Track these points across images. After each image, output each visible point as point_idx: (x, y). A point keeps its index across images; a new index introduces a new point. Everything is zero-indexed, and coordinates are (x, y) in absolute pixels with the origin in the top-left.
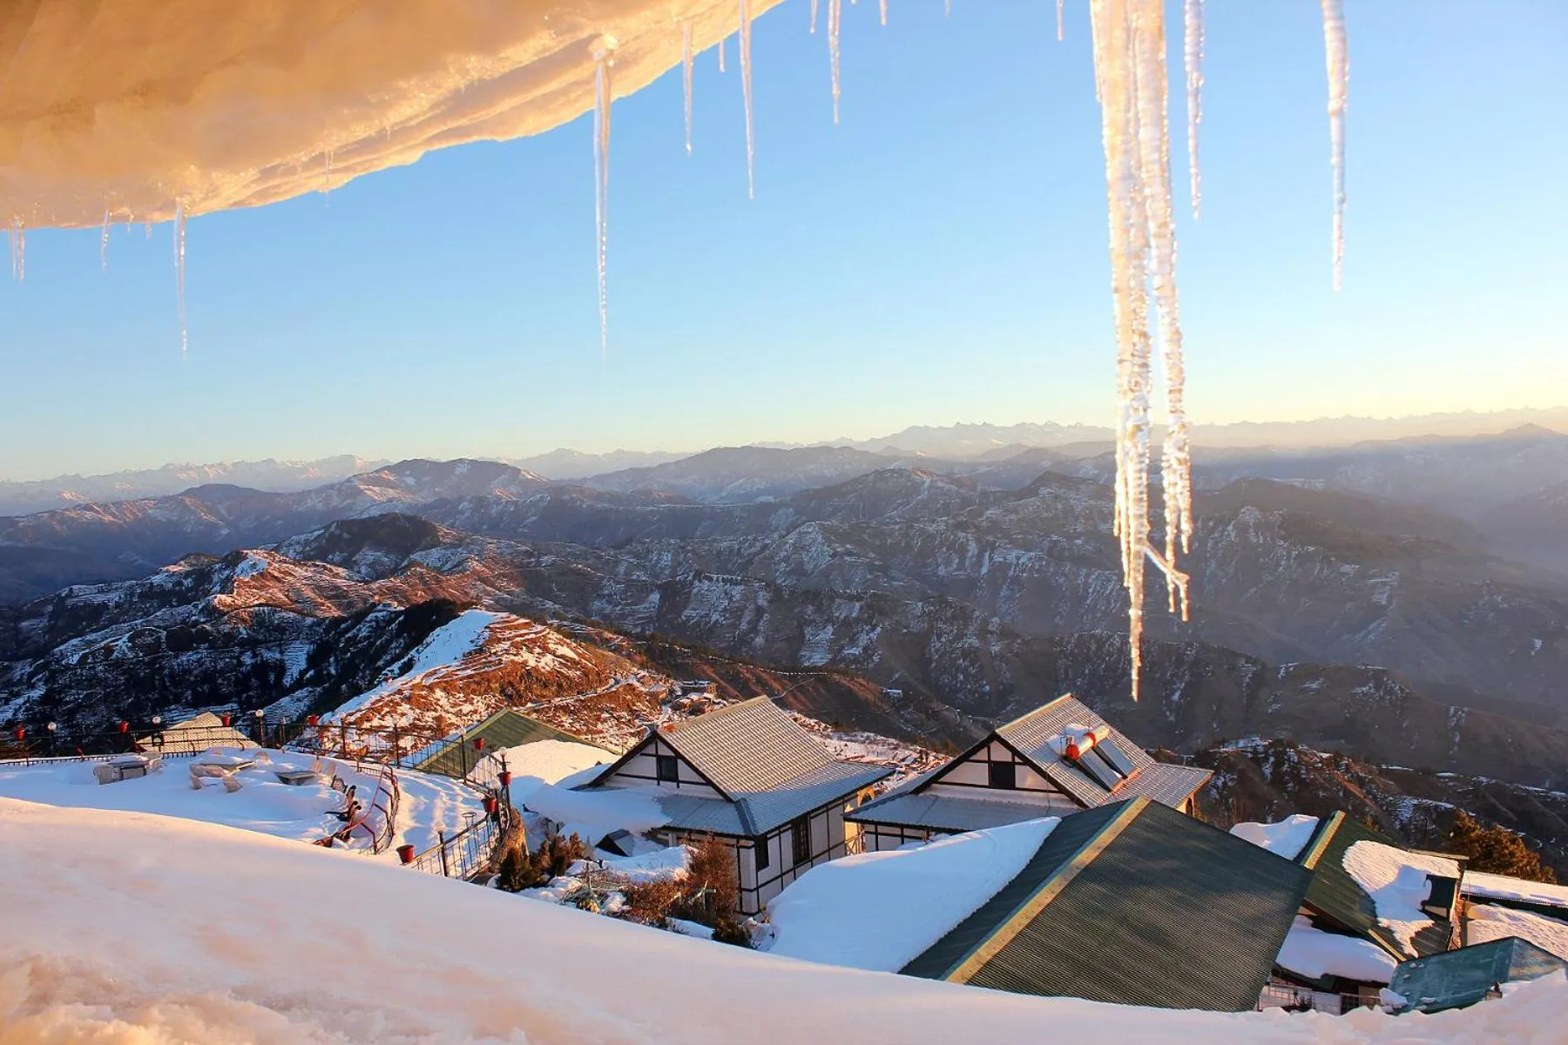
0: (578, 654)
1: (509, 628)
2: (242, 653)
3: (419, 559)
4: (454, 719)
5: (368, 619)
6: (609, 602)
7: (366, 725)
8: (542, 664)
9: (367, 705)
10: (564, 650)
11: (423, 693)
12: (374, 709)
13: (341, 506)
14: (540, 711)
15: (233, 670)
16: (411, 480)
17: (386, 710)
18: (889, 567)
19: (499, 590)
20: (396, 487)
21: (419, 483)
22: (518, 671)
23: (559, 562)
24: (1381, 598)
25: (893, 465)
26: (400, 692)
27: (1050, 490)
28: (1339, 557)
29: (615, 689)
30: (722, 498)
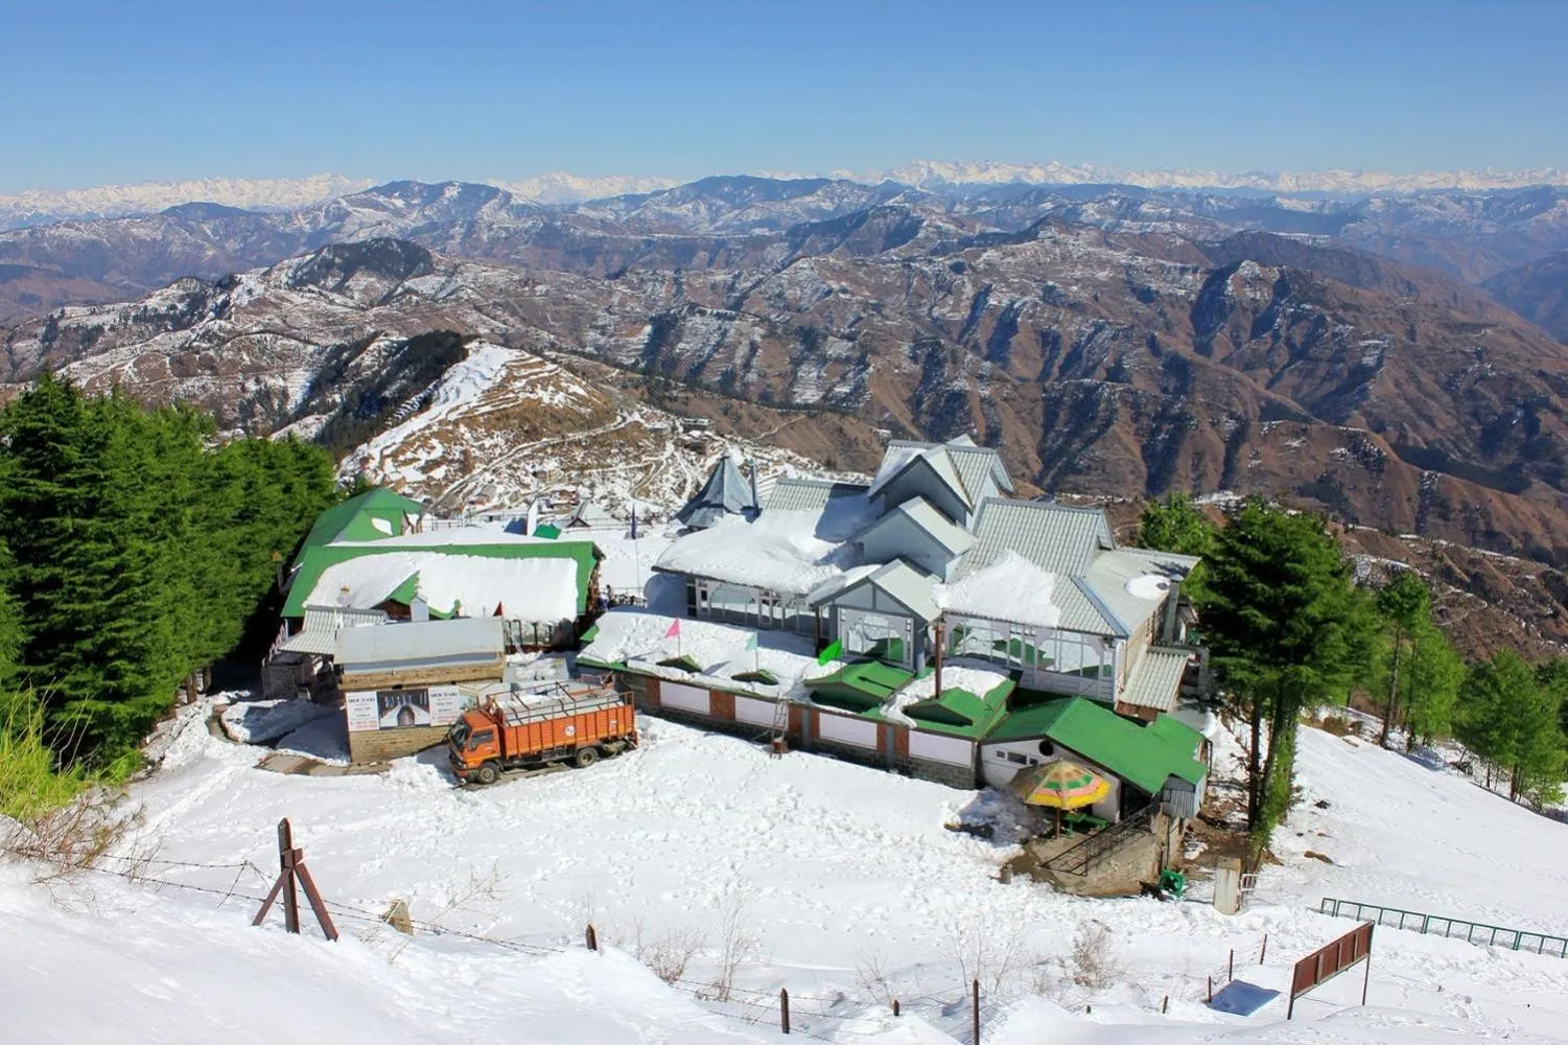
0: (588, 392)
1: (523, 366)
2: (247, 379)
3: (413, 286)
4: (478, 453)
5: (371, 348)
6: (603, 334)
7: (401, 458)
8: (556, 401)
9: (399, 439)
10: (575, 388)
11: (450, 427)
12: (407, 444)
13: (329, 228)
14: (553, 446)
15: (238, 396)
16: (400, 203)
17: (418, 443)
18: (883, 306)
19: (494, 318)
20: (385, 209)
21: (409, 205)
22: (534, 407)
23: (553, 291)
24: (1369, 360)
25: (893, 200)
26: (429, 427)
27: (1049, 234)
28: (1334, 316)
29: (622, 425)
30: (716, 229)
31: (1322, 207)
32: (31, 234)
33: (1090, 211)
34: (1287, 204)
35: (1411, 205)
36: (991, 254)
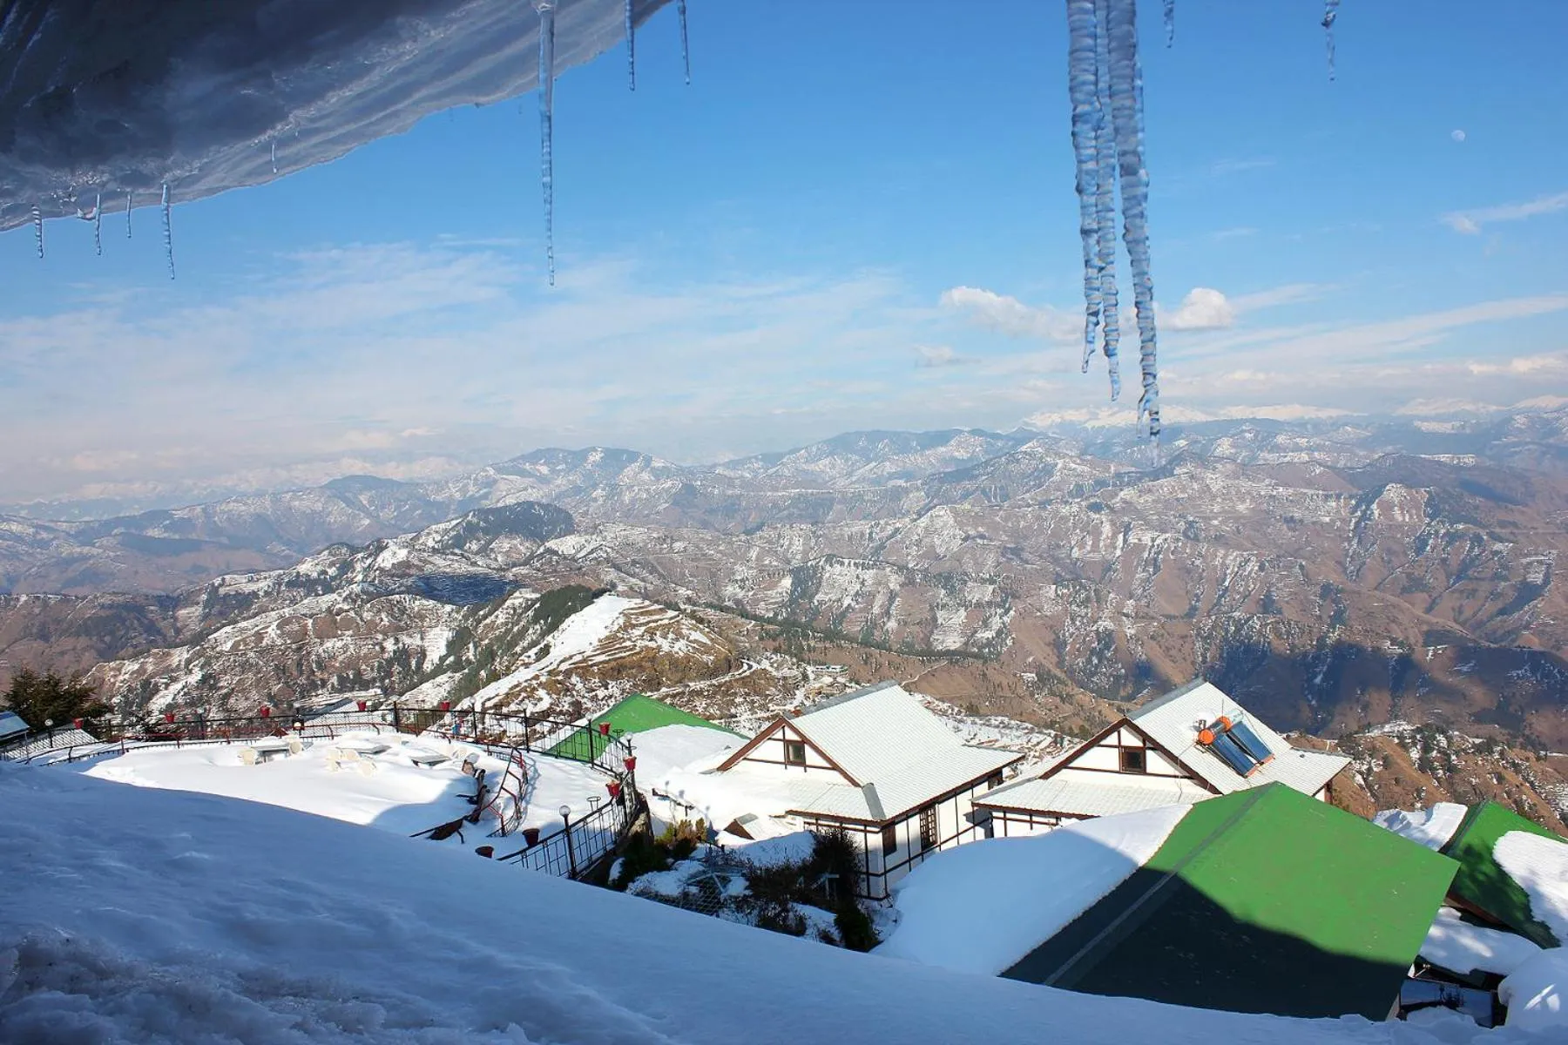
0: (712, 640)
1: (642, 614)
2: (385, 640)
3: (554, 547)
4: (589, 705)
5: (505, 605)
6: (742, 587)
7: (504, 710)
8: (676, 649)
9: (505, 690)
10: (695, 636)
11: (560, 678)
12: (510, 696)
13: (477, 495)
14: (674, 696)
15: (376, 657)
16: (545, 470)
17: (523, 694)
18: (1023, 549)
19: (632, 576)
20: (530, 475)
21: (553, 471)
22: (652, 657)
23: (691, 548)
24: (1536, 577)
25: (1025, 447)
26: (536, 677)
27: (1185, 470)
28: (1491, 535)
29: (748, 673)
30: (852, 483)
31: (1463, 427)
32: (204, 510)
33: (1224, 447)
34: (1426, 426)
35: (1558, 419)
36: (1127, 493)
